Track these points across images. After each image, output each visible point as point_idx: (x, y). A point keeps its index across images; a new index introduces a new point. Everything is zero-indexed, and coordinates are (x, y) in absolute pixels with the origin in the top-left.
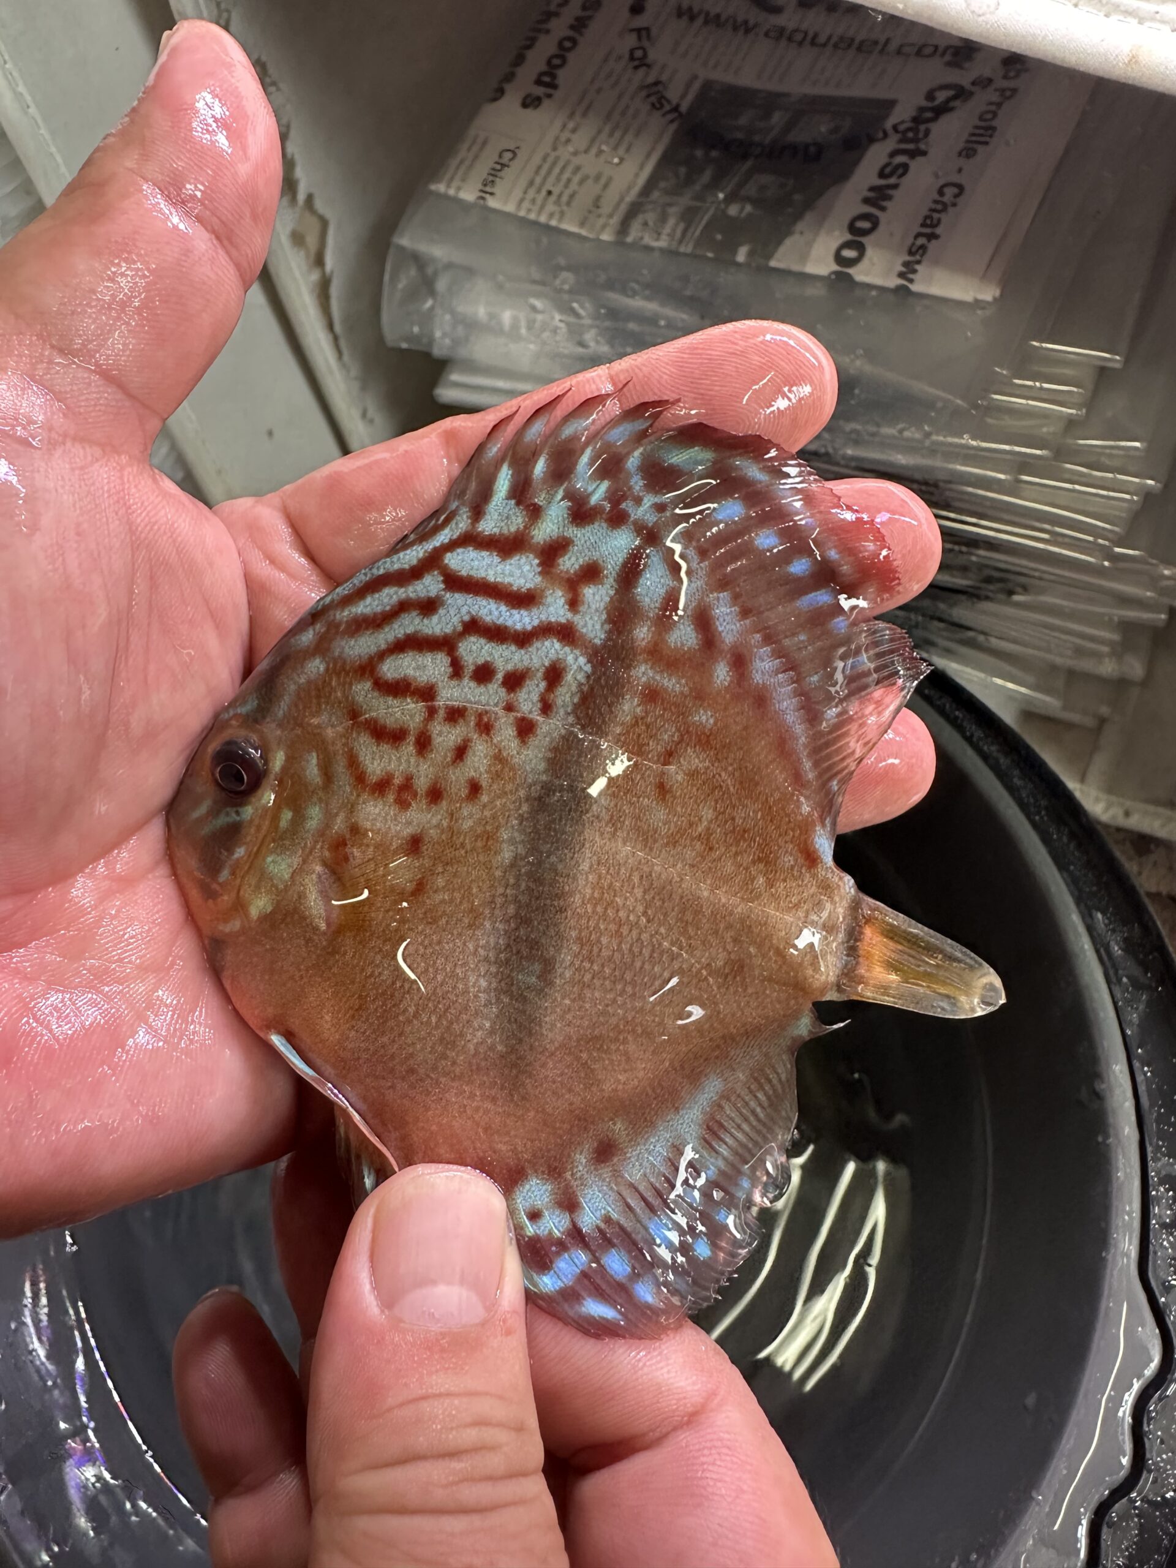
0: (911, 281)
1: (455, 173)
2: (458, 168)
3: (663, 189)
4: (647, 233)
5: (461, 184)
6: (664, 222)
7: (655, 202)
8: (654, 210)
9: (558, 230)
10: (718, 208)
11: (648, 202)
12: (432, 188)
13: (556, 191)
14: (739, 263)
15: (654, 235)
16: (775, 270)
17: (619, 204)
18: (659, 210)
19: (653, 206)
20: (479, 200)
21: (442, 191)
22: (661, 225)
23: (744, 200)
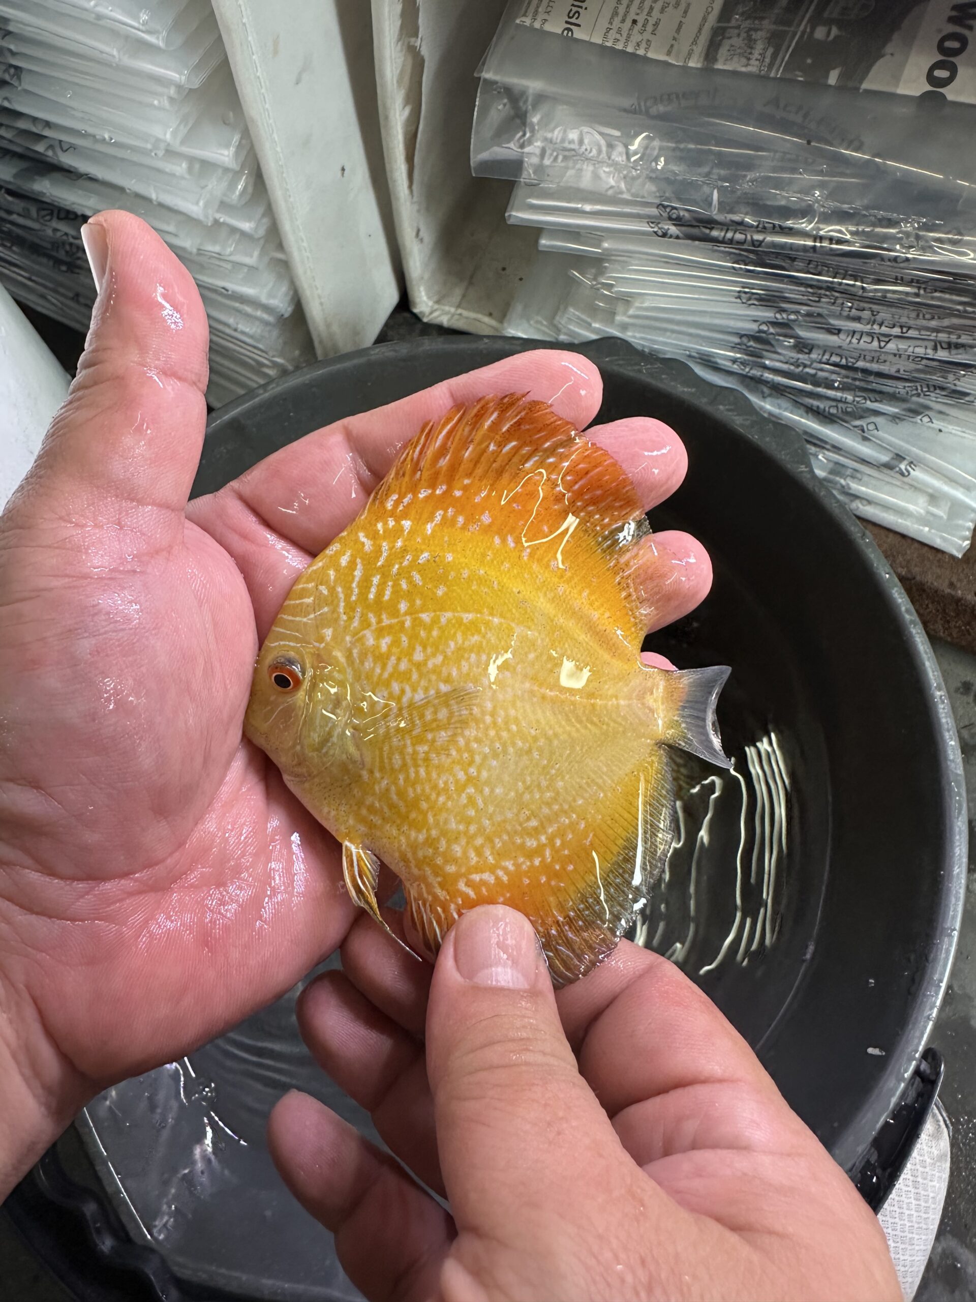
1: (538, 7)
3: (742, 14)
4: (736, 59)
5: (546, 16)
6: (752, 48)
7: (738, 27)
8: (739, 35)
9: (645, 59)
10: (804, 32)
11: (731, 28)
12: (518, 21)
13: (641, 19)
14: (830, 86)
15: (744, 61)
16: (868, 92)
17: (700, 30)
18: (743, 35)
19: (736, 31)
20: (566, 32)
21: (528, 23)
22: (749, 51)
23: (829, 22)
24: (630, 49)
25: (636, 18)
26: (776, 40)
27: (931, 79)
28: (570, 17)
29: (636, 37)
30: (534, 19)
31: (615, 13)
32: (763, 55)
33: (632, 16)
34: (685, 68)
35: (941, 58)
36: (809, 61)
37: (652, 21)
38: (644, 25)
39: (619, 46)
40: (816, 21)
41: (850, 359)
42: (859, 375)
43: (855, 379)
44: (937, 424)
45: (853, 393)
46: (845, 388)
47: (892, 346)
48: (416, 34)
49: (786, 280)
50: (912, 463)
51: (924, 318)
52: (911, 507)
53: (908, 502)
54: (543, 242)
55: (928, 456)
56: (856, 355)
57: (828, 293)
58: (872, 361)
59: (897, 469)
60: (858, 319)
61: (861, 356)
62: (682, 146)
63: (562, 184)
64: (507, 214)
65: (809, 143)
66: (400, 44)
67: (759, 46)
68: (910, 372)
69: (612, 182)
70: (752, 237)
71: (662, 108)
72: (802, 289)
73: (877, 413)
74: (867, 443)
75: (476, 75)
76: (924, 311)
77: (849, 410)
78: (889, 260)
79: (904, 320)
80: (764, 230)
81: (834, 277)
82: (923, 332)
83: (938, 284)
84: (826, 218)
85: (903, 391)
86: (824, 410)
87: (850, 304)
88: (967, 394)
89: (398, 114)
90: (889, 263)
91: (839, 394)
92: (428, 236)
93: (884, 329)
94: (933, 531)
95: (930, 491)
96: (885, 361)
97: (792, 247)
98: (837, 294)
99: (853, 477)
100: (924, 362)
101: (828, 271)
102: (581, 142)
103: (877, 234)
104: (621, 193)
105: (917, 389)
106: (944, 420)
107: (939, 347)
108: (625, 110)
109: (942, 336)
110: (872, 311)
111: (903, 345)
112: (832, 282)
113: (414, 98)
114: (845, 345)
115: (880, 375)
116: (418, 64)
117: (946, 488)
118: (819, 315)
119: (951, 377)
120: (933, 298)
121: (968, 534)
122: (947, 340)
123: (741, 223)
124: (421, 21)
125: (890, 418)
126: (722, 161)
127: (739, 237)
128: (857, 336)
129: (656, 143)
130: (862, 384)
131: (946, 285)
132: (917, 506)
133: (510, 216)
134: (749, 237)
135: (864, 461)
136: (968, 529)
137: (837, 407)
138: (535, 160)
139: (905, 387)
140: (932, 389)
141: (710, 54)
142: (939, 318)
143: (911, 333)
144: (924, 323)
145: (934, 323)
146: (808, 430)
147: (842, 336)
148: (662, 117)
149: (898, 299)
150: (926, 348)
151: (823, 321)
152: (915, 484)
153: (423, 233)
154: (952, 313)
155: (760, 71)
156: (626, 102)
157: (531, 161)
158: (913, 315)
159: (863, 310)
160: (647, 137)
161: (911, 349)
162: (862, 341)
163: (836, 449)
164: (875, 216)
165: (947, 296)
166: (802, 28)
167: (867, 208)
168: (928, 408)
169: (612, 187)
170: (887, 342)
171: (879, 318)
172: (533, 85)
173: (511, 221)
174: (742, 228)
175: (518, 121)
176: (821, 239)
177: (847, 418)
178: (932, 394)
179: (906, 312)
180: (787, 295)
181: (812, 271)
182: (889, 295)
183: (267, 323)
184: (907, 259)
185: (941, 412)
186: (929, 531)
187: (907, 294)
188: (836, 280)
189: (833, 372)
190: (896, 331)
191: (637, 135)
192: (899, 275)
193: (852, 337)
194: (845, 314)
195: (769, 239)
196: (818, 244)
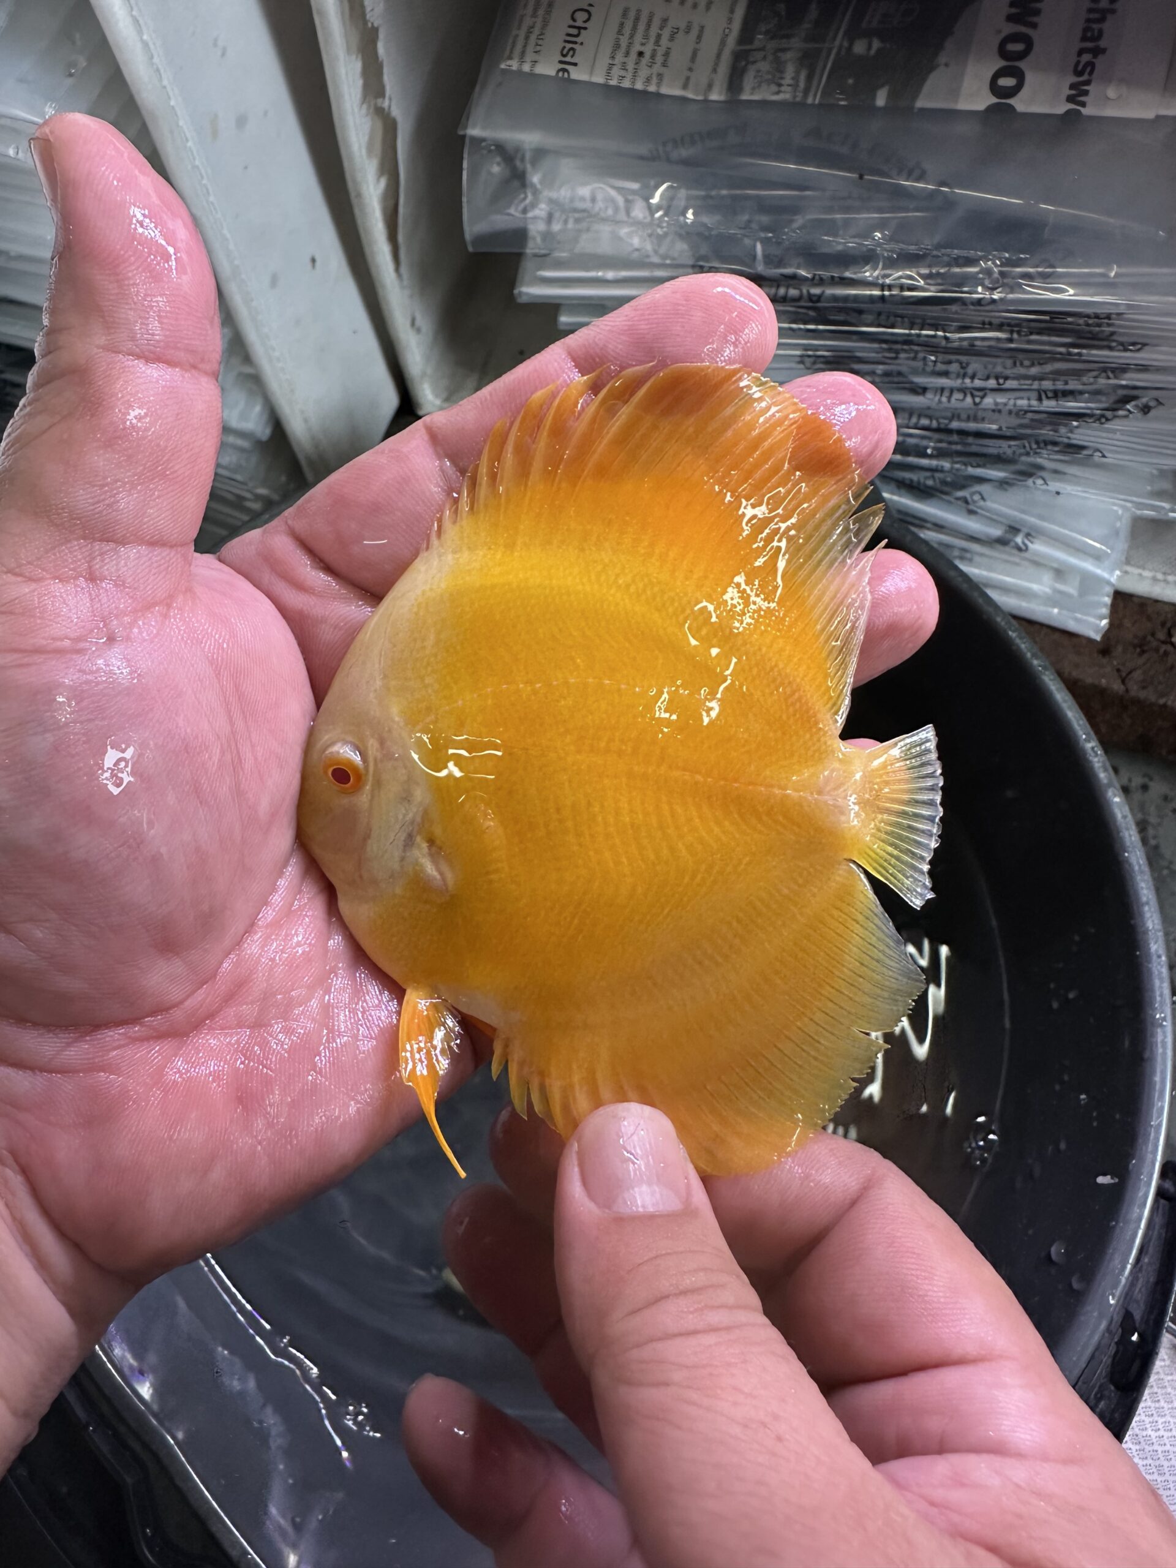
0: (1083, 105)
1: (525, 46)
2: (527, 38)
3: (767, 33)
4: (764, 86)
5: (535, 57)
6: (782, 72)
7: (763, 49)
8: (765, 58)
9: (658, 96)
10: (840, 47)
11: (754, 50)
12: (503, 66)
13: (648, 50)
14: (880, 109)
15: (774, 88)
16: (922, 110)
17: (719, 56)
18: (770, 58)
19: (762, 54)
20: (560, 74)
21: (514, 68)
22: (778, 75)
23: (868, 34)
24: (639, 86)
25: (642, 49)
26: (809, 60)
27: (994, 89)
28: (564, 56)
29: (644, 72)
30: (522, 61)
31: (617, 46)
32: (796, 79)
33: (637, 48)
34: (706, 101)
35: (1002, 63)
36: (850, 81)
37: (661, 51)
38: (653, 56)
39: (626, 84)
40: (853, 35)
41: (942, 421)
42: (955, 438)
43: (950, 443)
44: (1054, 486)
45: (949, 460)
46: (940, 454)
47: (989, 401)
48: (381, 93)
49: (854, 337)
50: (1028, 535)
51: (1022, 364)
52: (1035, 587)
53: (1031, 582)
54: (564, 319)
55: (1045, 524)
56: (949, 414)
57: (905, 347)
58: (968, 419)
59: (1012, 544)
60: (945, 374)
61: (955, 416)
62: (713, 193)
63: (577, 250)
64: (516, 292)
65: (861, 177)
66: (365, 106)
67: (790, 70)
68: (1014, 428)
69: (636, 241)
70: (808, 291)
71: (684, 152)
72: (876, 345)
73: (981, 480)
74: (973, 517)
75: (461, 133)
76: (1021, 356)
77: (949, 479)
78: (973, 304)
79: (999, 369)
80: (821, 282)
81: (911, 329)
82: (1022, 382)
83: (1033, 324)
84: (891, 263)
85: (1009, 452)
86: (919, 482)
87: (933, 358)
88: (1083, 448)
89: (371, 187)
90: (972, 307)
91: (934, 463)
92: (426, 323)
93: (978, 383)
94: (1065, 612)
95: (1055, 565)
96: (983, 419)
97: (856, 298)
98: (916, 348)
99: (962, 558)
100: (1030, 415)
101: (903, 322)
102: (593, 200)
103: (955, 275)
104: (648, 256)
105: (1024, 447)
106: (1060, 481)
107: (1044, 396)
108: (642, 158)
109: (1047, 385)
110: (961, 363)
111: (1001, 399)
112: (909, 335)
113: (389, 167)
114: (934, 405)
115: (979, 435)
116: (390, 127)
117: (1073, 560)
118: (900, 374)
119: (1063, 430)
120: (1029, 342)
121: (1105, 611)
122: (1052, 387)
123: (794, 277)
124: (386, 78)
125: (997, 484)
126: (763, 206)
127: (793, 292)
128: (946, 393)
129: (683, 193)
130: (959, 447)
131: (1043, 325)
132: (1041, 585)
133: (520, 293)
134: (805, 291)
135: (973, 539)
136: (1105, 605)
137: (933, 477)
138: (541, 226)
139: (1010, 447)
140: (1042, 445)
141: (734, 83)
142: (1040, 364)
143: (1010, 384)
144: (1022, 371)
145: (1034, 371)
146: (901, 508)
147: (929, 395)
148: (686, 162)
149: (990, 347)
150: (1029, 399)
151: (904, 380)
152: (1036, 558)
153: (419, 321)
154: (1054, 357)
155: (795, 97)
156: (643, 149)
157: (536, 228)
158: (1009, 362)
159: (950, 362)
160: (668, 188)
161: (1012, 402)
162: (953, 400)
163: (939, 527)
164: (949, 256)
165: (1045, 338)
166: (837, 43)
167: (938, 247)
168: (1041, 468)
169: (637, 250)
170: (982, 398)
171: (970, 371)
172: (529, 138)
173: (523, 300)
174: (795, 282)
175: (516, 183)
176: (890, 287)
177: (946, 489)
178: (1044, 452)
179: (999, 360)
180: (858, 354)
181: (883, 323)
182: (978, 343)
183: (242, 450)
184: (994, 301)
185: (1056, 472)
186: (1059, 613)
187: (998, 339)
188: (913, 332)
189: (923, 437)
190: (992, 383)
191: (657, 187)
192: (987, 320)
193: (941, 396)
194: (929, 369)
195: (830, 291)
196: (887, 293)
